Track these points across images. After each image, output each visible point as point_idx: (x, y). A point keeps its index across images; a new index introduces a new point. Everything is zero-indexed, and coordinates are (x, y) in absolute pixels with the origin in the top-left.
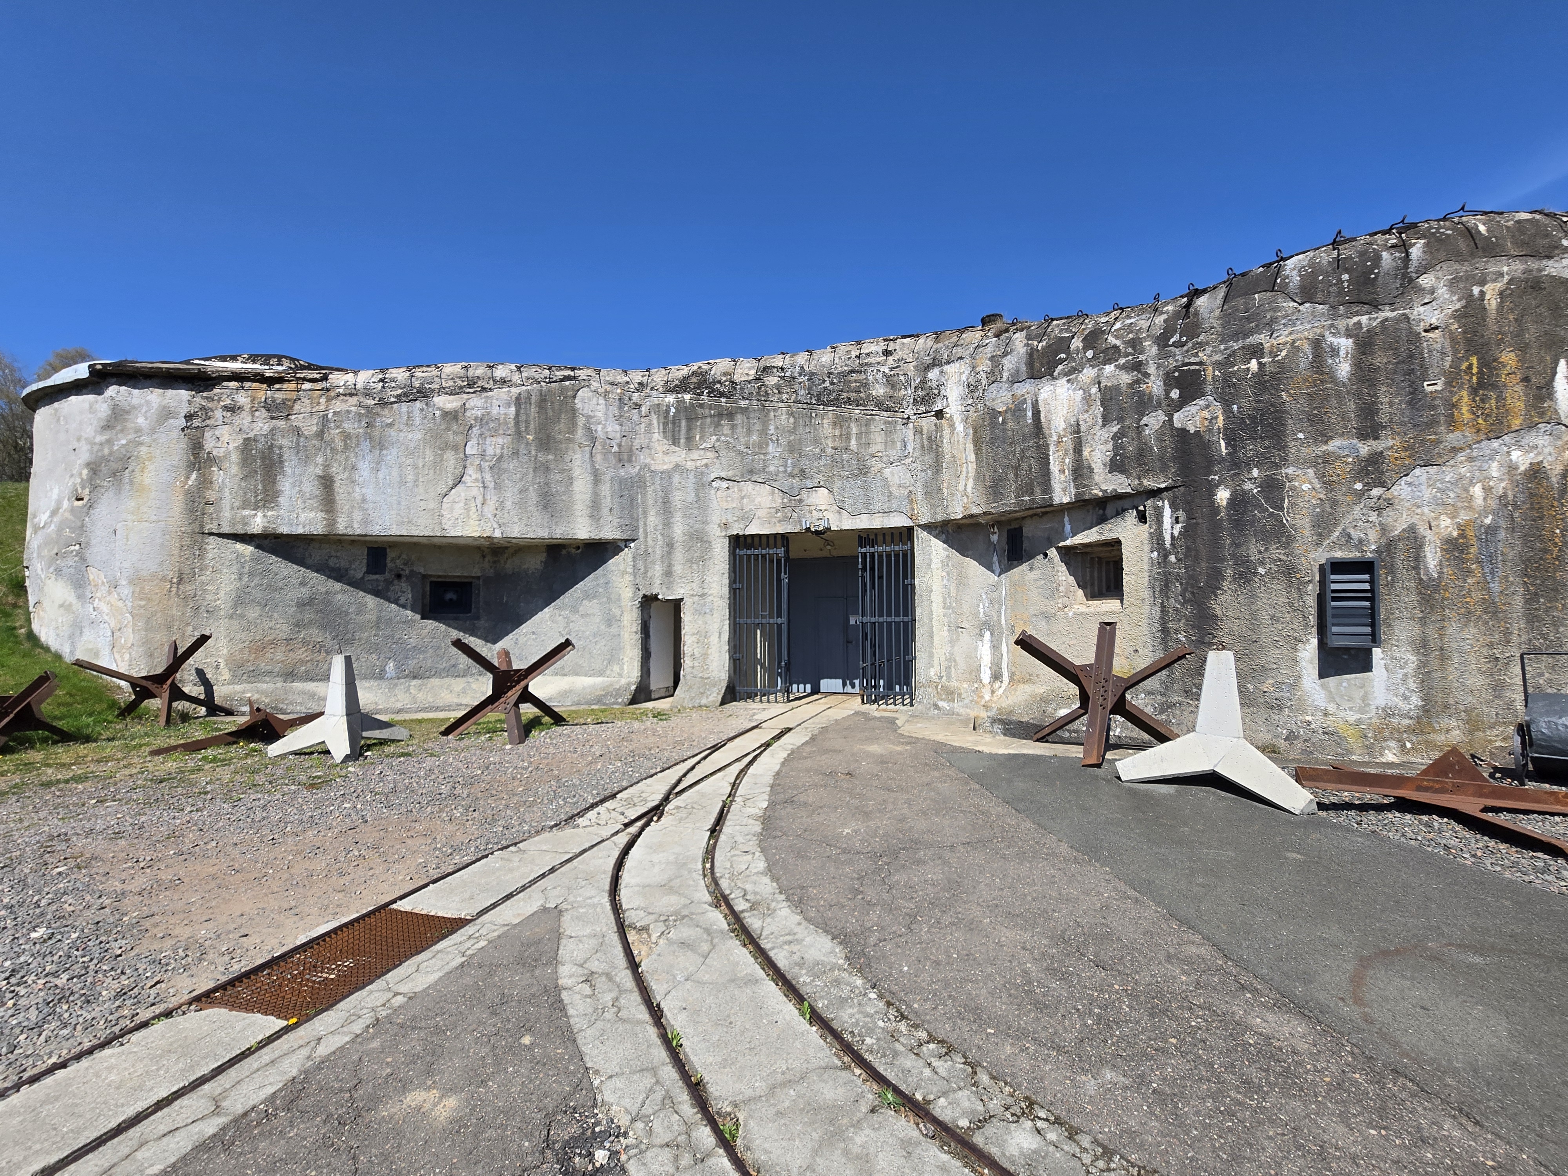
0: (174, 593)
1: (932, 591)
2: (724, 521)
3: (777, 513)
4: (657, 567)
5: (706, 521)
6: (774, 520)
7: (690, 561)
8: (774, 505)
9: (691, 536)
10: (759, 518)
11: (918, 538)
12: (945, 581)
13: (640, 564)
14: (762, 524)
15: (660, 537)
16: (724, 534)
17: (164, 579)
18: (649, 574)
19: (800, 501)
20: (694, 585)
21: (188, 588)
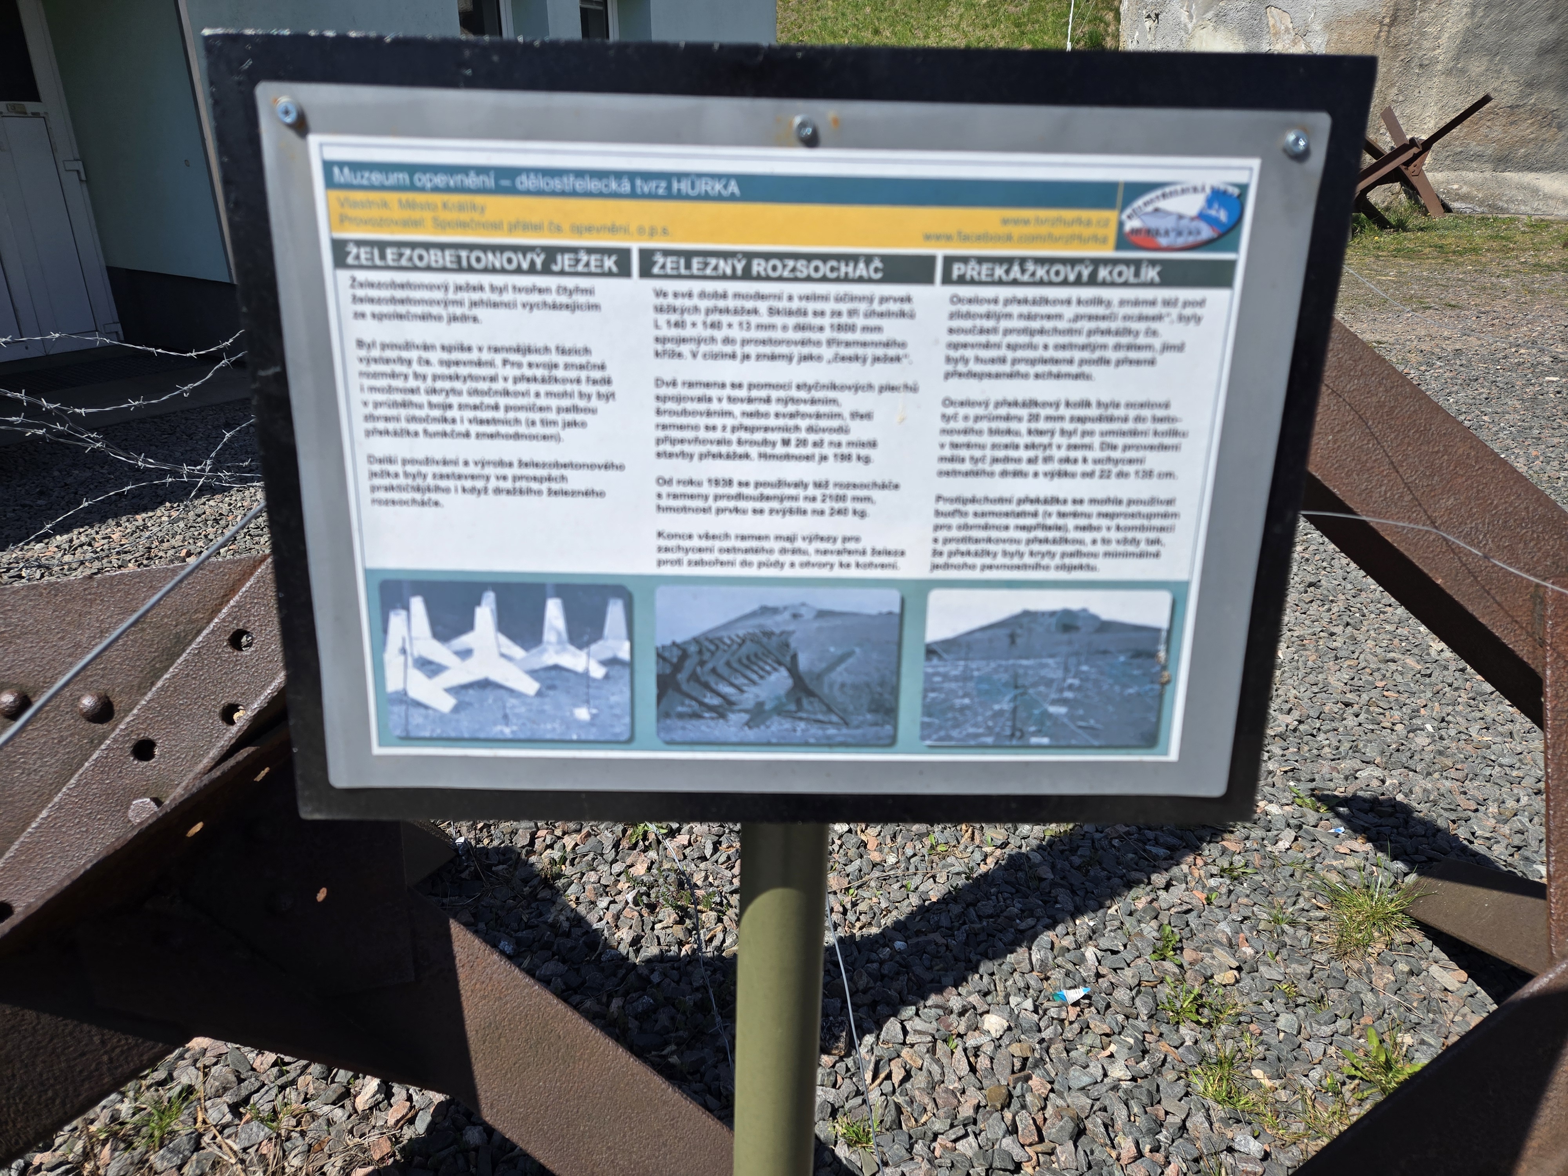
0: (1382, 39)
17: (1372, 20)
21: (1402, 32)
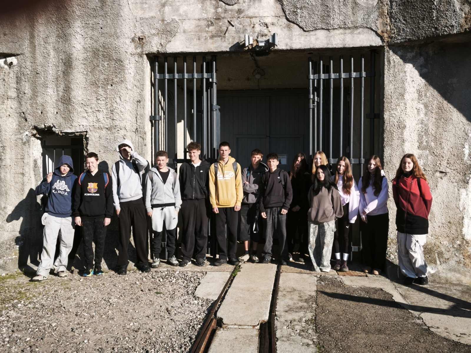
1: (405, 127)
2: (140, 34)
3: (208, 26)
4: (50, 91)
5: (116, 33)
6: (204, 34)
7: (94, 84)
8: (205, 16)
9: (95, 53)
10: (184, 32)
11: (389, 61)
12: (422, 115)
13: (27, 88)
14: (190, 40)
15: (52, 53)
16: (139, 50)
18: (40, 100)
19: (240, 11)
20: (101, 116)
